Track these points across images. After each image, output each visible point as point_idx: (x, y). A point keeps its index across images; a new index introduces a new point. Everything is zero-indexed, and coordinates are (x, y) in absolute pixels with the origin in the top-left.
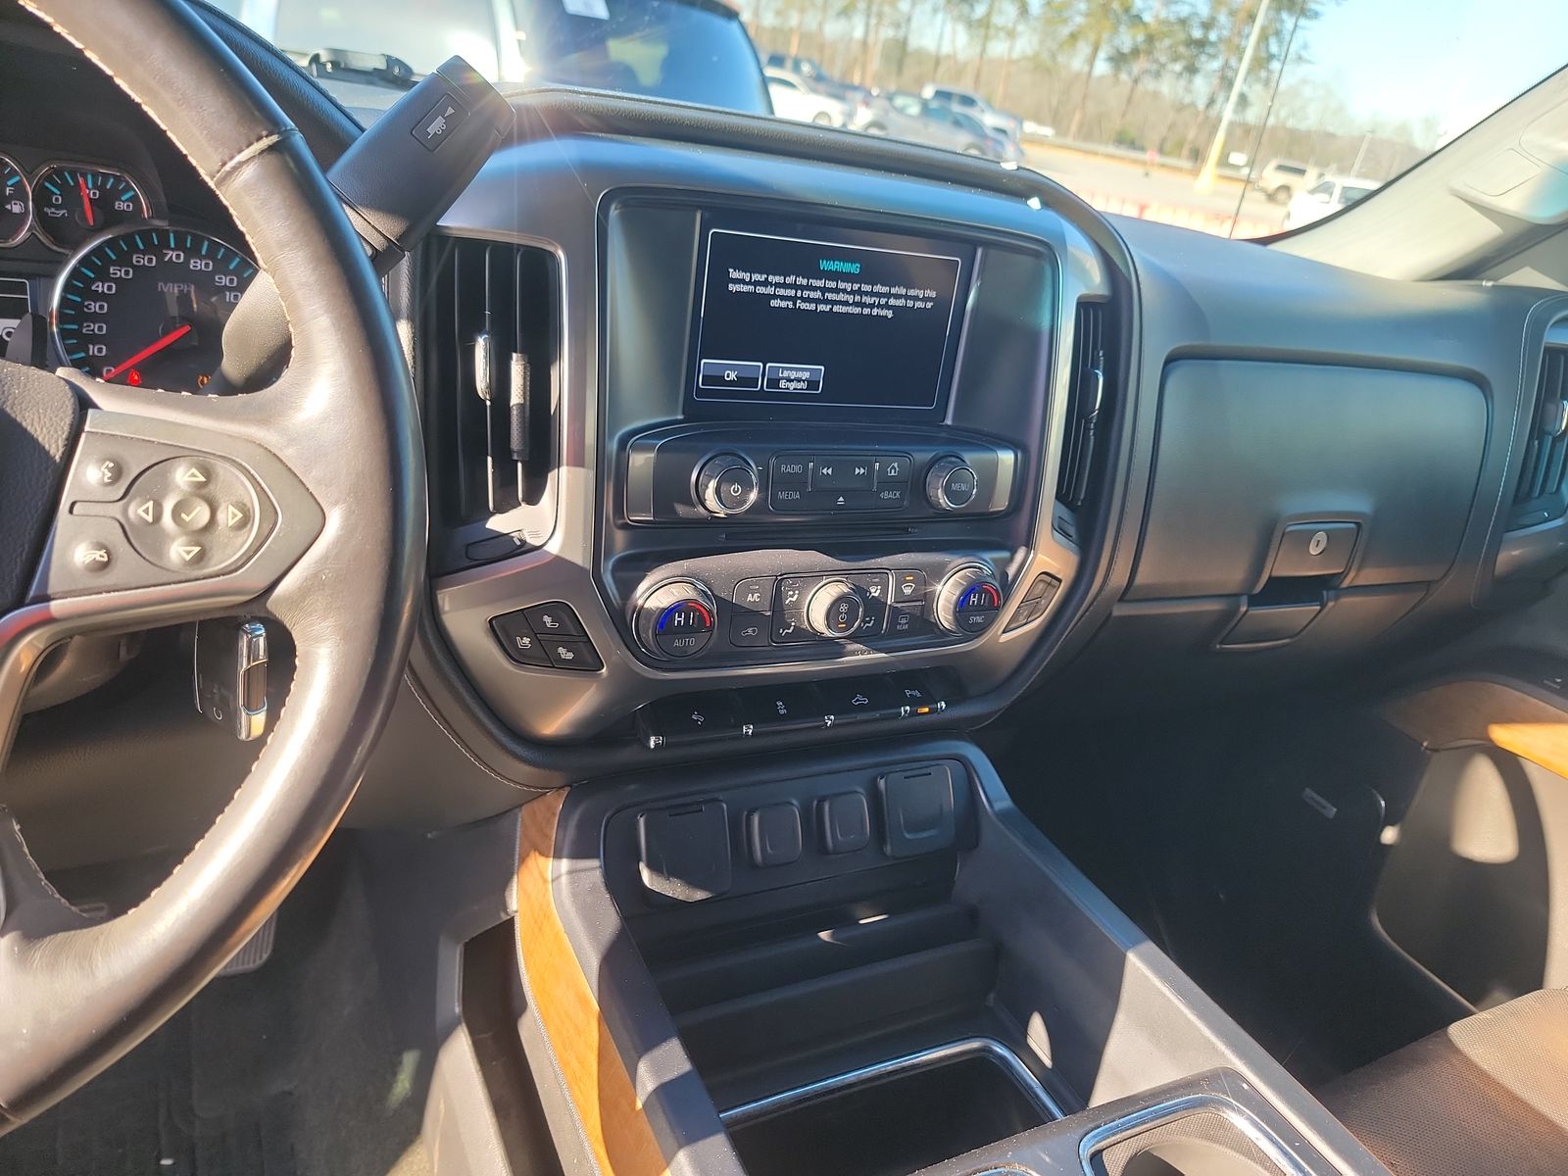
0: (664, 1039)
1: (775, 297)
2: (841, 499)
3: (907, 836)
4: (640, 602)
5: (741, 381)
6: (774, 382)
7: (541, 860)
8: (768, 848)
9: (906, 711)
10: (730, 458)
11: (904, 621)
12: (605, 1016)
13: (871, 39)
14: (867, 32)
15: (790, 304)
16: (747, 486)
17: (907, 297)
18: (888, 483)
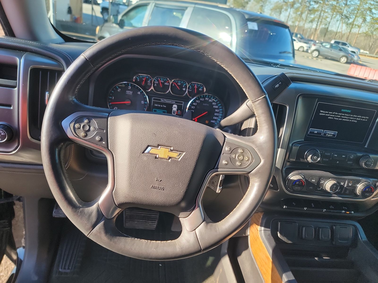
0: (288, 271)
1: (330, 116)
2: (338, 162)
3: (339, 241)
4: (289, 178)
5: (318, 133)
6: (325, 134)
7: (257, 226)
8: (306, 236)
9: (343, 212)
10: (315, 150)
11: (348, 191)
12: (273, 262)
13: (317, 28)
14: (317, 27)
15: (333, 118)
16: (318, 157)
17: (361, 118)
18: (350, 160)
